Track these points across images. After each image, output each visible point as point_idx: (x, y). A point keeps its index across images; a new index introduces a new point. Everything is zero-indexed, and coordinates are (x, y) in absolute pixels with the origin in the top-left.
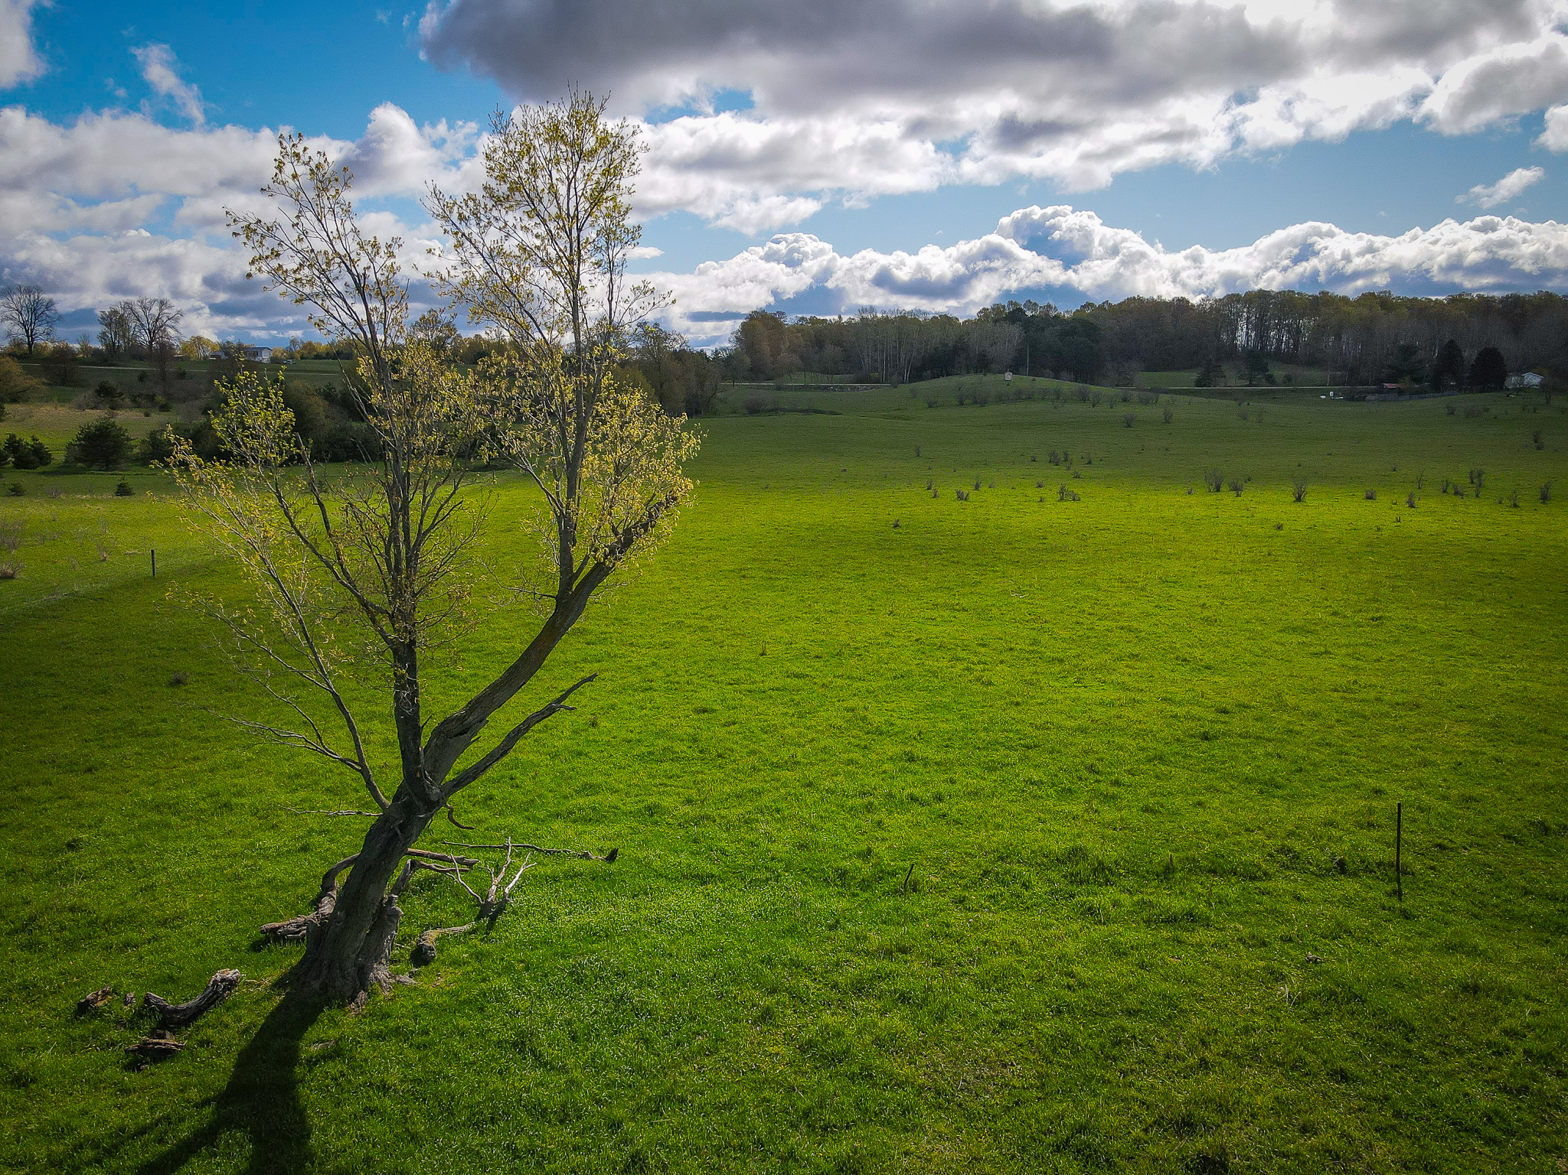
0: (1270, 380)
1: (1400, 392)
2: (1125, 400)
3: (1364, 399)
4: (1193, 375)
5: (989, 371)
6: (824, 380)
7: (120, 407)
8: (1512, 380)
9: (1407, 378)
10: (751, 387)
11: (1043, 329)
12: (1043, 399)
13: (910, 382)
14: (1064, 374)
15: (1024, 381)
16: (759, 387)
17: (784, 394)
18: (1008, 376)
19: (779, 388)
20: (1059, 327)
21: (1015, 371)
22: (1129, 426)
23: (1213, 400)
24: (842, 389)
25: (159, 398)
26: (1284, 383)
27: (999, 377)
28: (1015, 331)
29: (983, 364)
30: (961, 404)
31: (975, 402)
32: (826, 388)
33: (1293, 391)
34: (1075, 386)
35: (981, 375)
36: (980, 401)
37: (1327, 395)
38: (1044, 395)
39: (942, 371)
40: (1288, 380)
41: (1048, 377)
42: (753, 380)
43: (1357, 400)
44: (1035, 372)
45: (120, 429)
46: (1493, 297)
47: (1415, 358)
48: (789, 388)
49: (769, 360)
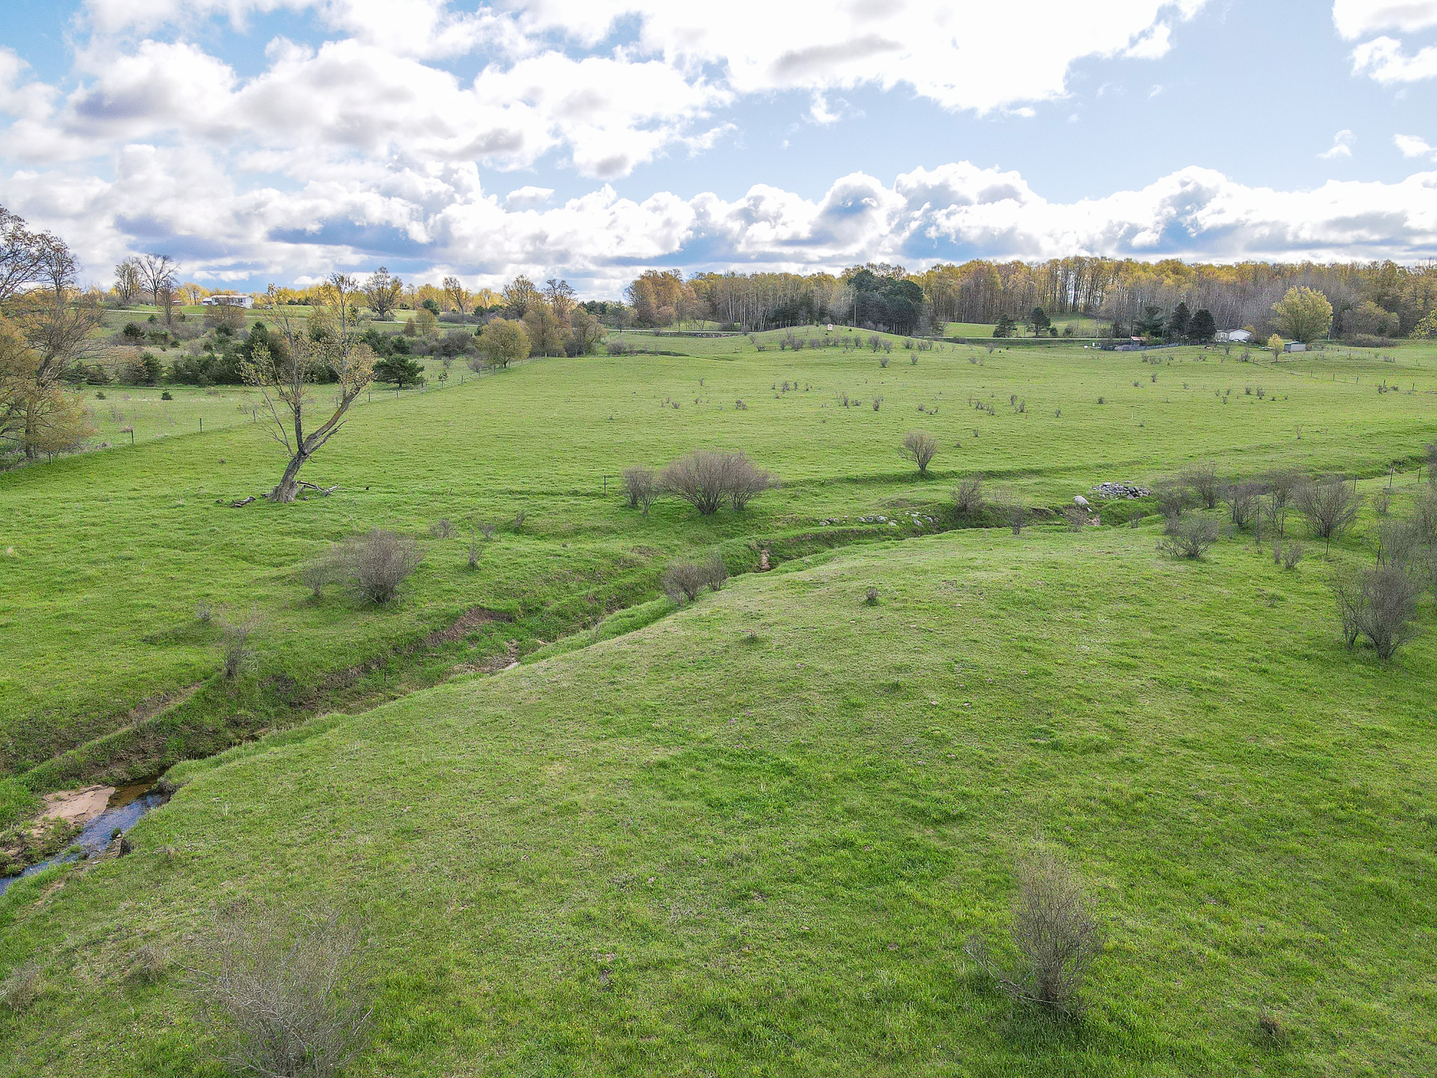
0: (1053, 332)
1: (1142, 344)
3: (1113, 349)
4: (992, 328)
6: (695, 328)
7: (143, 344)
8: (1220, 335)
9: (1147, 333)
10: (635, 333)
15: (842, 332)
16: (641, 334)
17: (660, 338)
18: (830, 327)
19: (657, 335)
21: (843, 323)
22: (884, 366)
25: (171, 337)
26: (1063, 336)
27: (823, 327)
30: (783, 348)
31: (793, 347)
32: (695, 335)
36: (797, 347)
37: (1090, 345)
42: (640, 327)
43: (1109, 350)
45: (156, 360)
46: (1210, 266)
47: (1157, 316)
48: (666, 334)
49: (654, 311)
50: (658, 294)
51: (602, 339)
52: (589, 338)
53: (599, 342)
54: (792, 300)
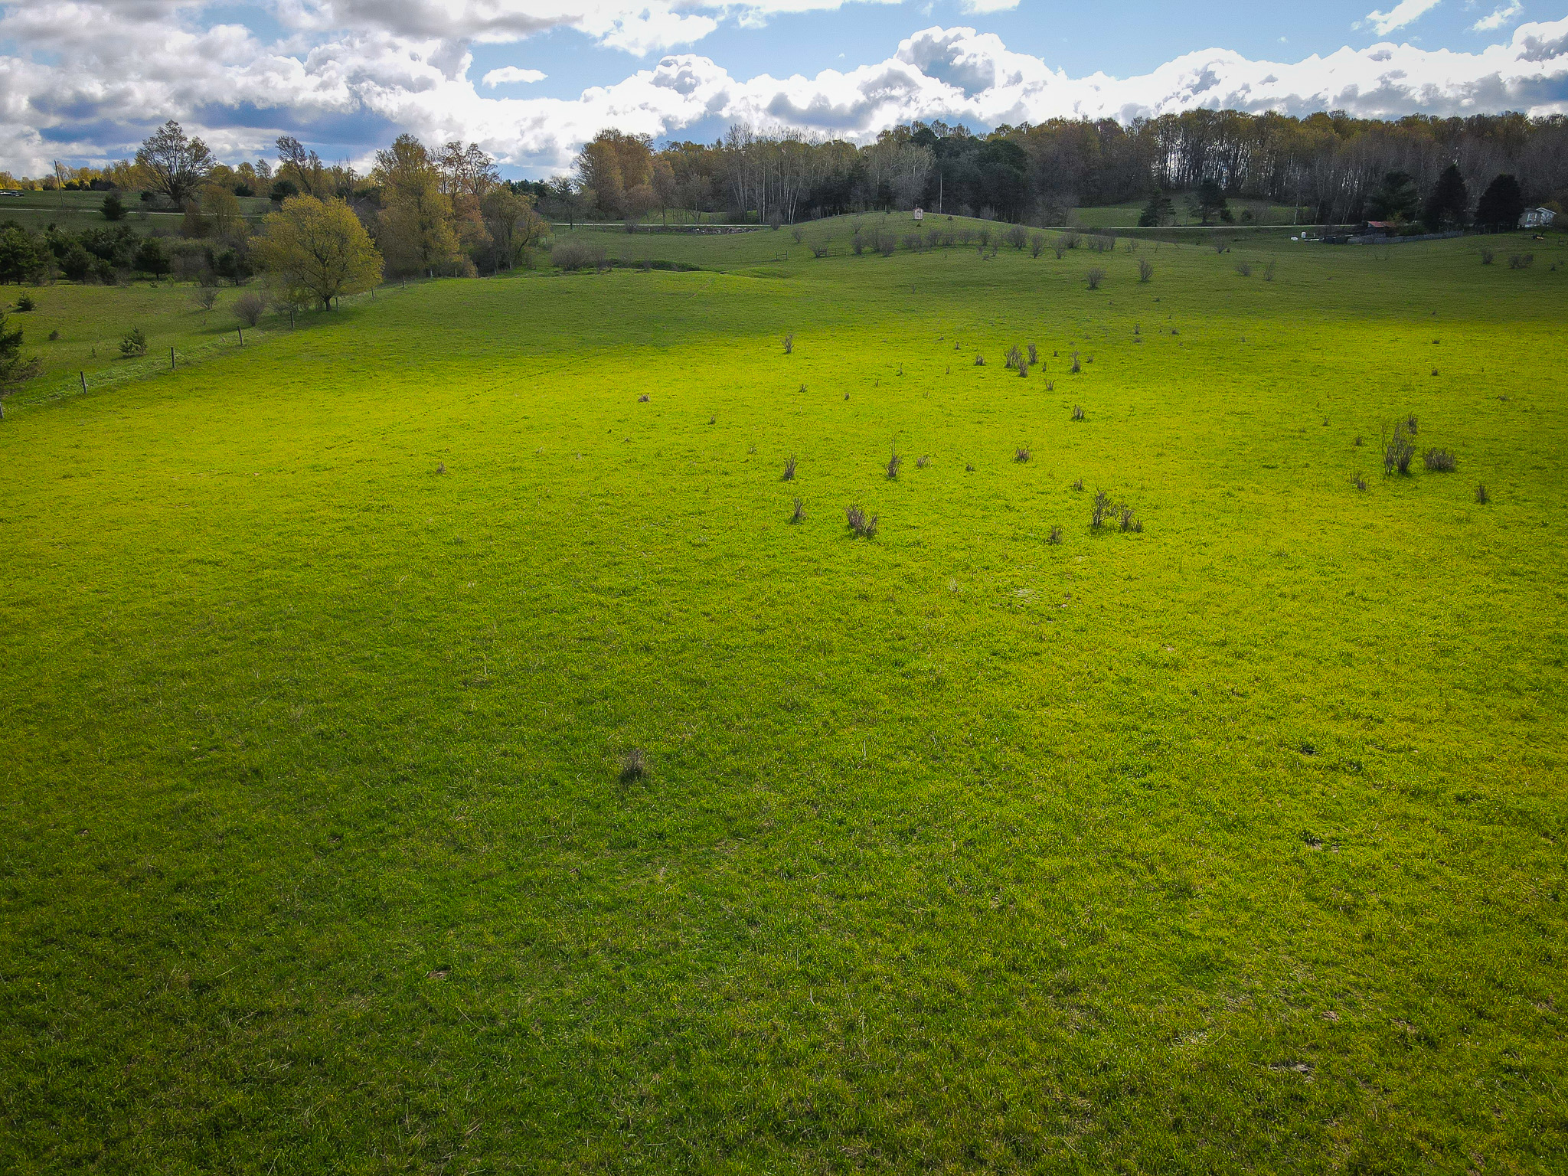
0: (1227, 218)
1: (1389, 232)
2: (1071, 246)
3: (1345, 241)
4: (1135, 212)
5: (894, 207)
6: (688, 219)
8: (1527, 218)
9: (1397, 216)
10: (595, 229)
11: (957, 155)
12: (966, 245)
13: (796, 221)
14: (986, 210)
15: (937, 221)
16: (604, 230)
17: (634, 238)
18: (918, 214)
19: (630, 230)
20: (977, 152)
21: (927, 208)
22: (1096, 287)
23: (1181, 245)
24: (710, 231)
26: (1243, 222)
27: (907, 215)
28: (925, 155)
29: (885, 199)
30: (859, 252)
31: (877, 251)
32: (690, 230)
33: (1257, 231)
34: (1007, 227)
35: (883, 213)
37: (1299, 236)
38: (966, 239)
39: (835, 207)
40: (1247, 217)
41: (966, 215)
42: (601, 219)
43: (1337, 241)
44: (950, 208)
47: (1405, 188)
48: (644, 230)
49: (621, 193)
50: (624, 167)
51: (542, 240)
52: (518, 238)
53: (535, 244)
54: (837, 173)
